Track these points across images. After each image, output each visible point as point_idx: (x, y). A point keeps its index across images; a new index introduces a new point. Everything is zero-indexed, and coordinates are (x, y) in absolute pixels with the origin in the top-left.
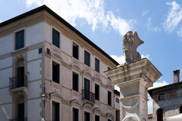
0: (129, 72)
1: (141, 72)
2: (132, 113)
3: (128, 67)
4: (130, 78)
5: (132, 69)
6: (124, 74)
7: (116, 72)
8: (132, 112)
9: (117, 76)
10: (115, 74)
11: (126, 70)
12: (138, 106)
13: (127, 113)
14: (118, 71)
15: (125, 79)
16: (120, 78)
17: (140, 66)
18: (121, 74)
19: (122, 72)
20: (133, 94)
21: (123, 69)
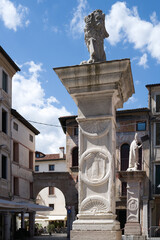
0: (98, 76)
1: (117, 80)
2: (97, 144)
3: (98, 69)
4: (98, 87)
5: (103, 72)
6: (89, 78)
7: (75, 72)
8: (98, 142)
9: (77, 79)
10: (73, 76)
11: (94, 73)
12: (108, 134)
13: (89, 144)
14: (79, 72)
15: (90, 88)
16: (81, 84)
17: (117, 70)
18: (83, 78)
19: (85, 74)
20: (100, 115)
21: (89, 71)
